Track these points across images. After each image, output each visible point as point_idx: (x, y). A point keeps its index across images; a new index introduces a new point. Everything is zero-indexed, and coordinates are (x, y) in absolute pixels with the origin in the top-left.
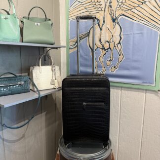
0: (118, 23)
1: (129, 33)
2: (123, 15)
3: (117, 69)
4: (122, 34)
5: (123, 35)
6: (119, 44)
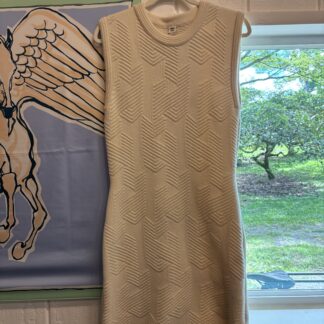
0: (21, 121)
3: (32, 249)
4: (35, 151)
5: (39, 154)
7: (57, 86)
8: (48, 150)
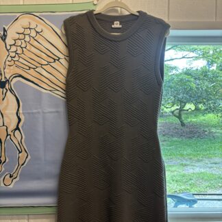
1: (35, 111)
2: (20, 76)
3: (17, 179)
5: (23, 113)
6: (17, 131)
7: (37, 67)
8: (30, 111)
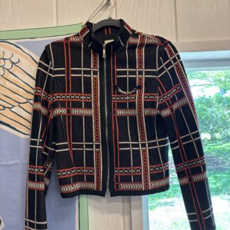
7: (13, 106)
8: (5, 163)
